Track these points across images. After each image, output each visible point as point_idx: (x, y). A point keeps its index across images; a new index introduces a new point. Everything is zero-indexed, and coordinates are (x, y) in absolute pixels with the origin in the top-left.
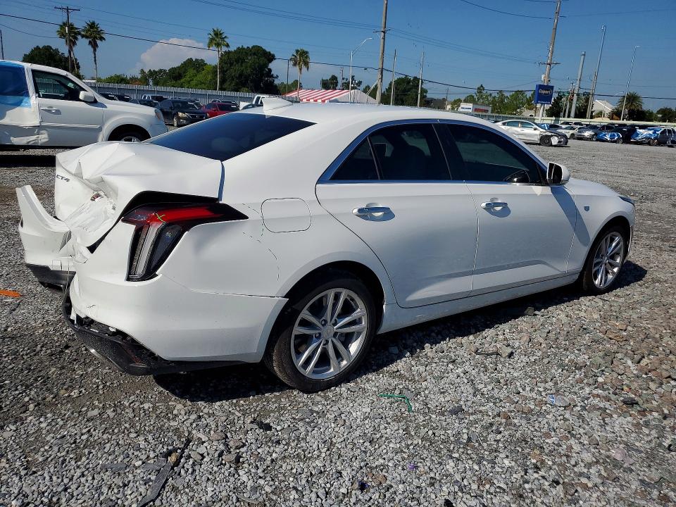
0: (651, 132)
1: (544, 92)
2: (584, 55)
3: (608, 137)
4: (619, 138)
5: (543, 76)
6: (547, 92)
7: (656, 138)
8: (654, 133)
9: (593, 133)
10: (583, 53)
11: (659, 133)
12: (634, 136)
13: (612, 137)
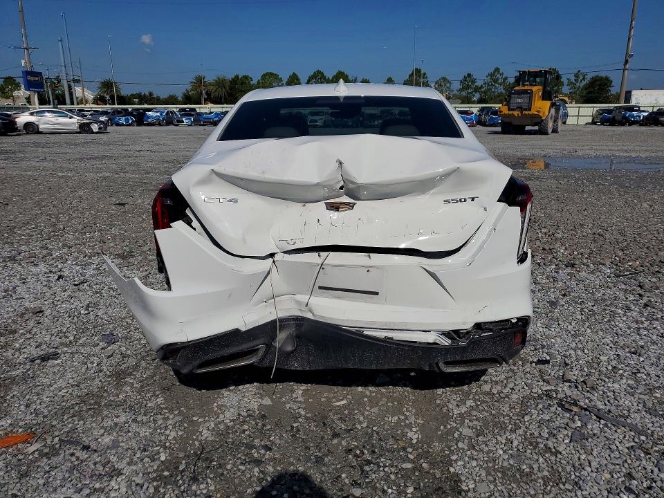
0: (158, 114)
1: (33, 79)
2: (61, 41)
3: (123, 121)
4: (133, 121)
5: (23, 62)
6: (36, 79)
7: (164, 119)
8: (161, 114)
9: (107, 119)
10: (60, 39)
11: (164, 114)
12: (145, 118)
13: (127, 120)
